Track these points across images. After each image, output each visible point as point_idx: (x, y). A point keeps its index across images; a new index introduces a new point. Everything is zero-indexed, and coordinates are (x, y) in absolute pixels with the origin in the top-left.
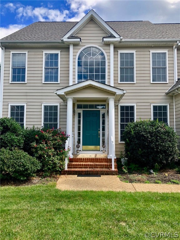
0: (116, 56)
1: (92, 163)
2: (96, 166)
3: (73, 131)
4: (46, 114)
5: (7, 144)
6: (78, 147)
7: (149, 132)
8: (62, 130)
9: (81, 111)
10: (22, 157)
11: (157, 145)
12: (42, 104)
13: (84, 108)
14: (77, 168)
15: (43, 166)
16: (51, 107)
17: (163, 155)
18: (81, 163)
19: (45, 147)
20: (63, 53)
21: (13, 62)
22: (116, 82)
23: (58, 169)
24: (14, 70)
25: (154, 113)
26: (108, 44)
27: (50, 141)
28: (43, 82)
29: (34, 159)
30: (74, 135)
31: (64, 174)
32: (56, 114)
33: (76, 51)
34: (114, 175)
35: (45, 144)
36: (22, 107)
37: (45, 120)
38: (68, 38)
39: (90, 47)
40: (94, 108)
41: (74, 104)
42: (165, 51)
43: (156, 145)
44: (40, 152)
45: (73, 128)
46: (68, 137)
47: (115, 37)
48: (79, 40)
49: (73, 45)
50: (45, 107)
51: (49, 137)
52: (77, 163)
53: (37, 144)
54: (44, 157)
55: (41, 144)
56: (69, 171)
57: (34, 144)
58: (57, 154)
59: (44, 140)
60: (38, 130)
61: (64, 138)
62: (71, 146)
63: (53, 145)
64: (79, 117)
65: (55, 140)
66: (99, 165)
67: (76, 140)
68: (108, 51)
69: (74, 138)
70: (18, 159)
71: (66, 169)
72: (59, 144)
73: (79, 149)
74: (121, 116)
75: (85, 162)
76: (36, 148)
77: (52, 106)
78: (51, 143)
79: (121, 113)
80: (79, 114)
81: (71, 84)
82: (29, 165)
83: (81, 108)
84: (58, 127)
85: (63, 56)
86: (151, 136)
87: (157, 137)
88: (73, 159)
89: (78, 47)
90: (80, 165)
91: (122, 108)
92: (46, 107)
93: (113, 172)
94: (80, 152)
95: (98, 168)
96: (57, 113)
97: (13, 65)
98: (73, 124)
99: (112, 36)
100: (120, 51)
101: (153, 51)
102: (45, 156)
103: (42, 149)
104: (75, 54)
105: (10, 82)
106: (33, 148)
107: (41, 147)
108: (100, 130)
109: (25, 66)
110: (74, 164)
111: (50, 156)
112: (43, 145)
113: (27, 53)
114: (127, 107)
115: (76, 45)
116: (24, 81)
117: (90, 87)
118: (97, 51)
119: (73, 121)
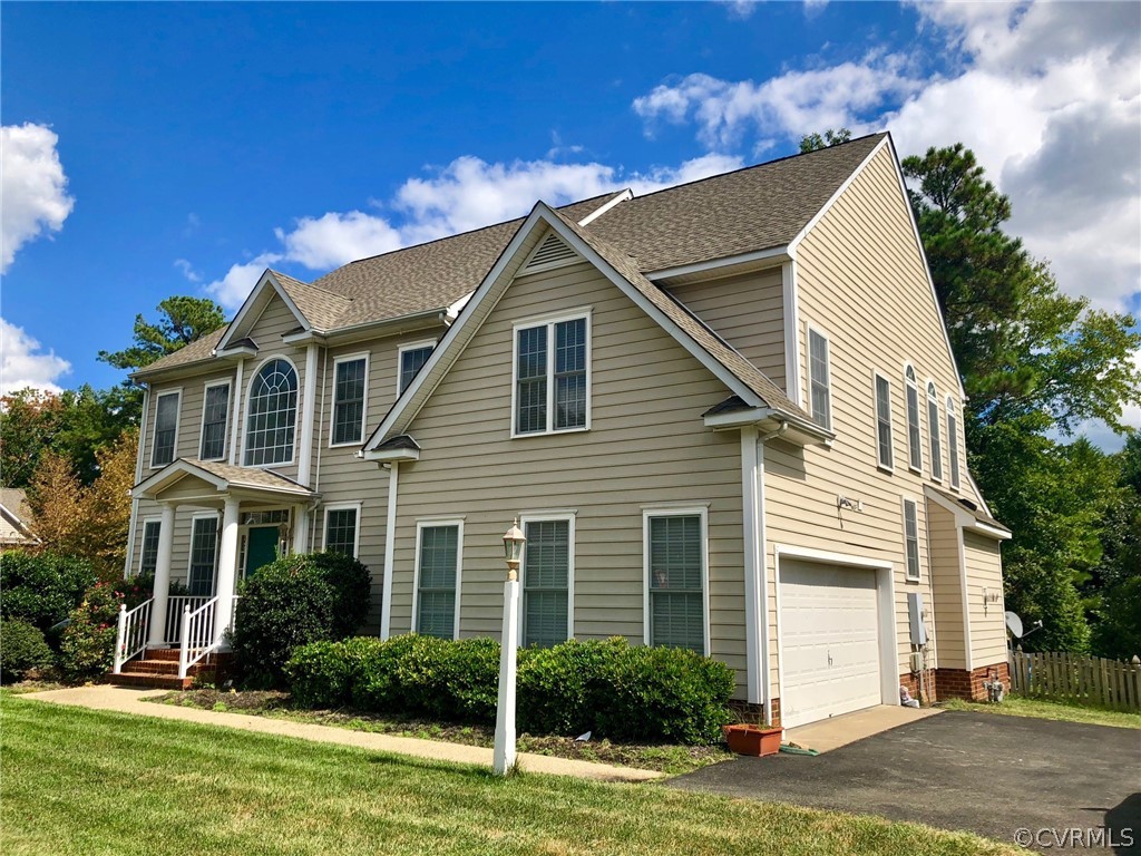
0: (330, 374)
4: (197, 541)
21: (159, 417)
22: (326, 445)
33: (249, 375)
37: (196, 556)
38: (225, 349)
47: (303, 330)
49: (244, 361)
71: (116, 672)
79: (330, 532)
89: (253, 365)
91: (332, 514)
92: (199, 524)
93: (176, 681)
100: (337, 360)
101: (403, 347)
105: (151, 468)
109: (175, 425)
113: (180, 392)
114: (343, 513)
118: (287, 367)
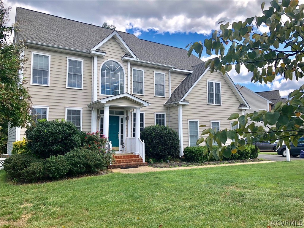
1: (127, 159)
4: (69, 118)
12: (65, 108)
16: (74, 111)
20: (86, 62)
21: (34, 63)
25: (156, 119)
26: (126, 61)
31: (110, 168)
33: (100, 62)
34: (145, 166)
39: (112, 61)
41: (98, 110)
47: (133, 57)
50: (69, 111)
56: (114, 166)
64: (101, 121)
66: (133, 160)
68: (126, 67)
71: (110, 165)
74: (134, 121)
79: (134, 119)
80: (102, 119)
83: (103, 113)
85: (86, 65)
89: (102, 60)
96: (80, 117)
99: (129, 55)
100: (133, 68)
104: (99, 65)
105: (31, 84)
108: (119, 133)
109: (47, 69)
113: (50, 56)
115: (99, 57)
116: (47, 84)
118: (117, 65)
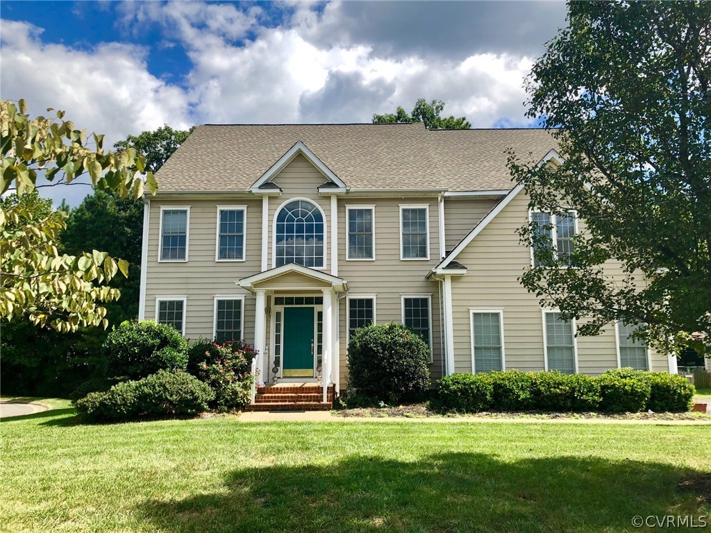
0: (342, 215)
1: (293, 395)
2: (299, 399)
3: (267, 344)
4: (220, 314)
5: (166, 364)
6: (275, 371)
7: (382, 343)
8: (248, 342)
9: (281, 308)
10: (189, 382)
11: (391, 363)
12: (214, 297)
13: (286, 304)
14: (269, 401)
15: (218, 398)
16: (229, 302)
17: (399, 380)
18: (277, 395)
19: (220, 369)
20: (251, 209)
21: (164, 225)
22: (342, 258)
23: (239, 400)
24: (166, 239)
25: (406, 310)
26: (326, 198)
27: (229, 359)
28: (217, 260)
29: (205, 385)
30: (269, 350)
31: (250, 411)
32: (238, 314)
33: (273, 207)
34: (325, 410)
35: (221, 364)
36: (180, 304)
37: (220, 325)
38: (260, 188)
39: (298, 202)
40: (303, 304)
41: (268, 299)
42: (425, 206)
43: (389, 364)
44: (213, 377)
45: (268, 338)
46: (256, 354)
47: (337, 186)
48: (278, 191)
49: (269, 197)
51: (226, 353)
52: (270, 395)
53: (207, 364)
54: (219, 383)
55: (215, 364)
56: (256, 406)
57: (204, 365)
58: (239, 380)
59: (219, 358)
60: (208, 342)
61: (250, 354)
62: (261, 368)
63: (233, 365)
64: (278, 319)
65: (237, 358)
66: (304, 397)
67: (273, 359)
68: (326, 208)
69: (269, 356)
70: (183, 384)
71: (253, 403)
72: (241, 365)
73: (278, 375)
74: (351, 316)
75: (283, 393)
76: (207, 371)
77: (231, 301)
78: (229, 363)
79: (351, 311)
80: (278, 314)
81: (264, 268)
82: (198, 393)
83: (282, 304)
84: (242, 338)
85: (251, 215)
86: (384, 350)
87: (391, 351)
88: (264, 388)
89: (278, 201)
90: (275, 397)
91: (353, 302)
92: (221, 303)
93: (324, 405)
94: (279, 380)
95: (302, 401)
96: (240, 312)
97: (164, 232)
98: (268, 332)
99: (333, 184)
100: (349, 207)
101: (403, 206)
102: (221, 382)
103: (215, 372)
104: (272, 212)
105: (159, 261)
106: (202, 370)
107: (214, 369)
108: (313, 342)
109: (185, 233)
110: (265, 397)
111: (229, 381)
112: (218, 367)
113: (188, 209)
114: (361, 301)
115: (273, 198)
116: (184, 257)
117: (293, 274)
118: (310, 207)
119: (268, 327)
